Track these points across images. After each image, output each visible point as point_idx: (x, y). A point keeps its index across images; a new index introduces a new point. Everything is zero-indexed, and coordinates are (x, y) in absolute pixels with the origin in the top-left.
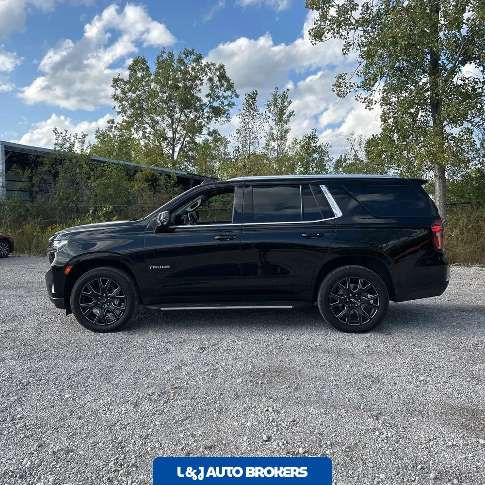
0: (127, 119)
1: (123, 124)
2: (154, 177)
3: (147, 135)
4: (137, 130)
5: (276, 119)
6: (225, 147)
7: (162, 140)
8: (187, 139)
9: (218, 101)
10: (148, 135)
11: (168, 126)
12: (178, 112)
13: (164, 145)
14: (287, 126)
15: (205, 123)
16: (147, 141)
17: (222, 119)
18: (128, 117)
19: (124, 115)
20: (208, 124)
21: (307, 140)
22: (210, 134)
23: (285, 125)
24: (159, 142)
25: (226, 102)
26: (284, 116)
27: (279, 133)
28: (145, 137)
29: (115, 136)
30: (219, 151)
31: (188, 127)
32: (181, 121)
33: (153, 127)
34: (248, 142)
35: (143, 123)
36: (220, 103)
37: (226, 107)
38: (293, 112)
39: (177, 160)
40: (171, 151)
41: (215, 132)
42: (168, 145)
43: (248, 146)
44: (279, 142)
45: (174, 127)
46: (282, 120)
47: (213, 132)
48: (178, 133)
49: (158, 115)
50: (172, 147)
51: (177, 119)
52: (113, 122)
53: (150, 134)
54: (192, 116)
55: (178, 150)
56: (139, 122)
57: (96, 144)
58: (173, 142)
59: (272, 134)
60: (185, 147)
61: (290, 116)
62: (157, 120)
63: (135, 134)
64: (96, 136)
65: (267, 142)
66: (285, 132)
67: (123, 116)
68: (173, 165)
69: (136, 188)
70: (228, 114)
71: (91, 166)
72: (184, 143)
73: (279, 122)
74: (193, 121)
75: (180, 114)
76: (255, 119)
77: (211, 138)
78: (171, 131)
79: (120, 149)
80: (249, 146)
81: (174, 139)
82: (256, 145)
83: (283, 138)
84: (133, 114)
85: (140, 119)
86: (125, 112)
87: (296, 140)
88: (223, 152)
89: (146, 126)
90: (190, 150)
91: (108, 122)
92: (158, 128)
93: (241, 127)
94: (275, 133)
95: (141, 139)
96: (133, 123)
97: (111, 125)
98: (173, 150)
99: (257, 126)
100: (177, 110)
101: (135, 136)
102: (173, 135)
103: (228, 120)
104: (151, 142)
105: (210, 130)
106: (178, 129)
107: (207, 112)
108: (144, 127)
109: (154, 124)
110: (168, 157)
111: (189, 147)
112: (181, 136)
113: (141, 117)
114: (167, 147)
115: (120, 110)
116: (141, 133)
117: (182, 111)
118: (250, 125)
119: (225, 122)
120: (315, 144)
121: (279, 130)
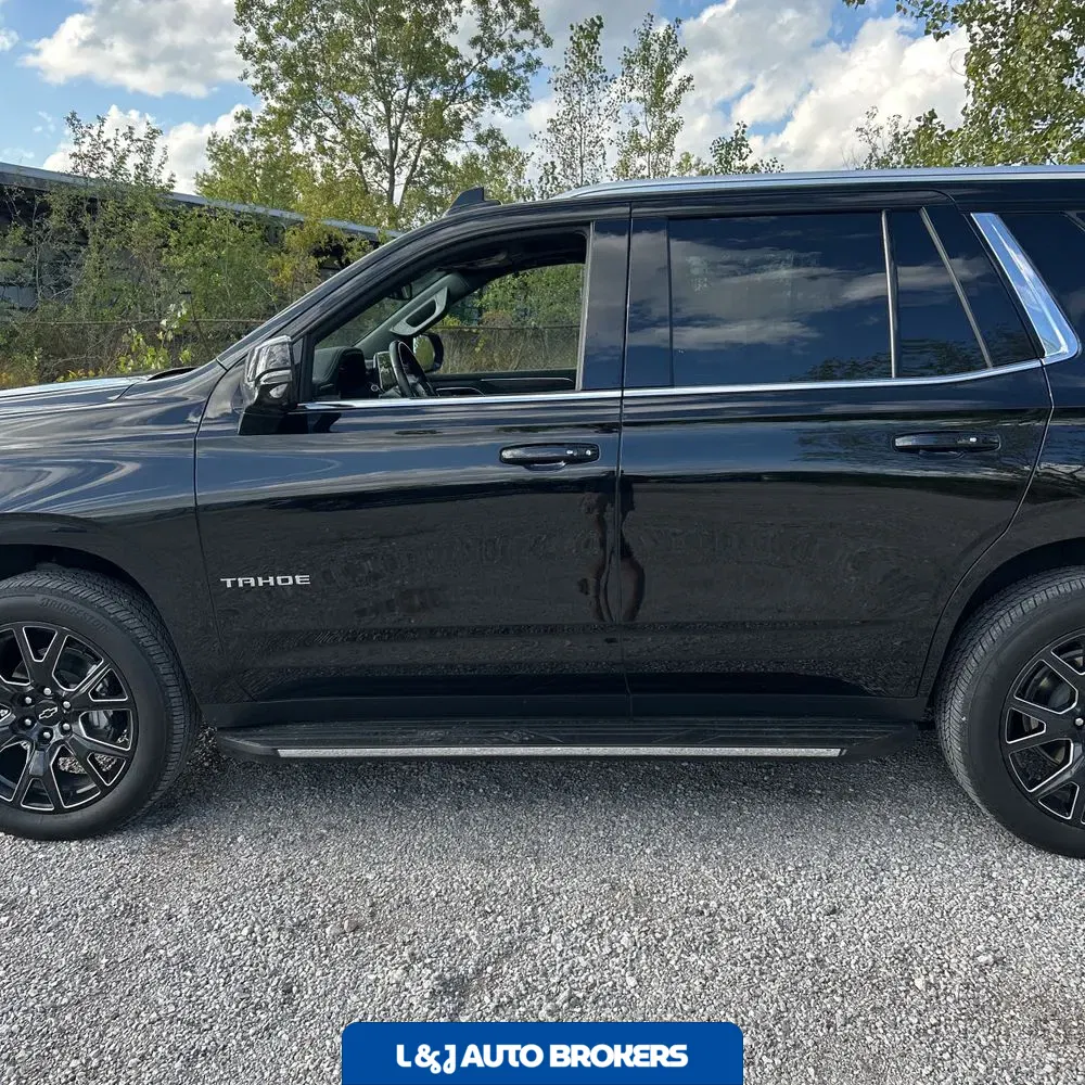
0: (278, 106)
1: (268, 118)
2: (334, 244)
3: (327, 144)
4: (303, 131)
5: (648, 97)
6: (519, 174)
7: (364, 159)
8: (425, 153)
9: (501, 56)
10: (330, 144)
11: (378, 119)
12: (401, 86)
13: (369, 169)
14: (674, 115)
15: (469, 112)
16: (327, 160)
17: (510, 102)
18: (279, 99)
19: (268, 95)
20: (474, 113)
21: (723, 152)
22: (480, 140)
23: (668, 114)
24: (357, 162)
25: (520, 59)
26: (668, 90)
27: (654, 134)
28: (323, 151)
29: (253, 153)
30: (503, 184)
31: (425, 121)
32: (411, 108)
33: (342, 125)
34: (578, 154)
35: (316, 116)
36: (506, 62)
37: (521, 72)
38: (690, 80)
39: (401, 206)
40: (386, 185)
41: (492, 134)
42: (378, 169)
43: (577, 162)
44: (653, 157)
45: (393, 124)
46: (663, 99)
47: (489, 136)
48: (404, 140)
49: (352, 93)
50: (388, 174)
51: (398, 103)
52: (249, 119)
53: (335, 142)
54: (436, 96)
55: (404, 182)
56: (306, 112)
57: (210, 173)
58: (389, 164)
59: (635, 136)
60: (421, 174)
61: (681, 89)
62: (351, 104)
63: (299, 143)
64: (209, 153)
65: (622, 158)
66: (669, 132)
67: (267, 99)
68: (393, 219)
69: (288, 271)
70: (525, 88)
71: (172, 217)
72: (419, 163)
73: (656, 105)
74: (440, 106)
75: (405, 91)
76: (596, 90)
77: (482, 151)
78: (386, 134)
79: (269, 185)
80: (582, 162)
81: (393, 153)
82: (599, 161)
83: (664, 145)
84: (290, 91)
85: (309, 104)
86: (272, 87)
87: (687, 160)
88: (514, 186)
89: (325, 121)
90: (432, 182)
91: (238, 119)
92: (353, 127)
93: (561, 113)
94: (646, 133)
95: (313, 155)
96: (291, 115)
97: (243, 124)
98: (392, 182)
99: (602, 111)
100: (399, 79)
101: (298, 149)
102: (391, 144)
103: (524, 106)
104: (337, 161)
105: (481, 131)
106: (403, 128)
107: (474, 84)
108: (321, 125)
109: (344, 116)
110: (381, 198)
111: (429, 173)
112: (409, 147)
113: (310, 99)
114: (376, 175)
115: (258, 82)
116: (312, 140)
117: (410, 83)
118: (583, 109)
119: (518, 110)
120: (744, 163)
121: (653, 127)
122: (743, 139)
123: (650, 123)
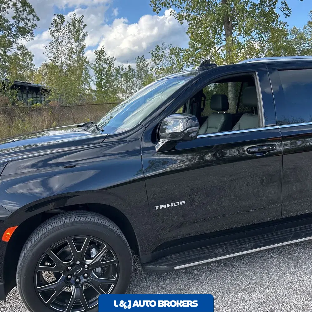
6: (31, 59)
9: (23, 22)
15: (14, 40)
17: (27, 37)
20: (16, 40)
21: (98, 54)
23: (82, 42)
25: (29, 24)
26: (80, 35)
27: (78, 48)
30: (26, 62)
36: (25, 24)
37: (30, 28)
38: (87, 33)
41: (22, 47)
46: (79, 38)
54: (2, 34)
59: (72, 49)
61: (84, 35)
66: (82, 48)
70: (32, 33)
74: (4, 37)
77: (19, 52)
83: (81, 51)
88: (30, 63)
94: (75, 48)
103: (32, 38)
105: (19, 46)
107: (15, 31)
119: (30, 40)
120: (104, 57)
121: (77, 46)
122: (103, 50)
123: (76, 45)
